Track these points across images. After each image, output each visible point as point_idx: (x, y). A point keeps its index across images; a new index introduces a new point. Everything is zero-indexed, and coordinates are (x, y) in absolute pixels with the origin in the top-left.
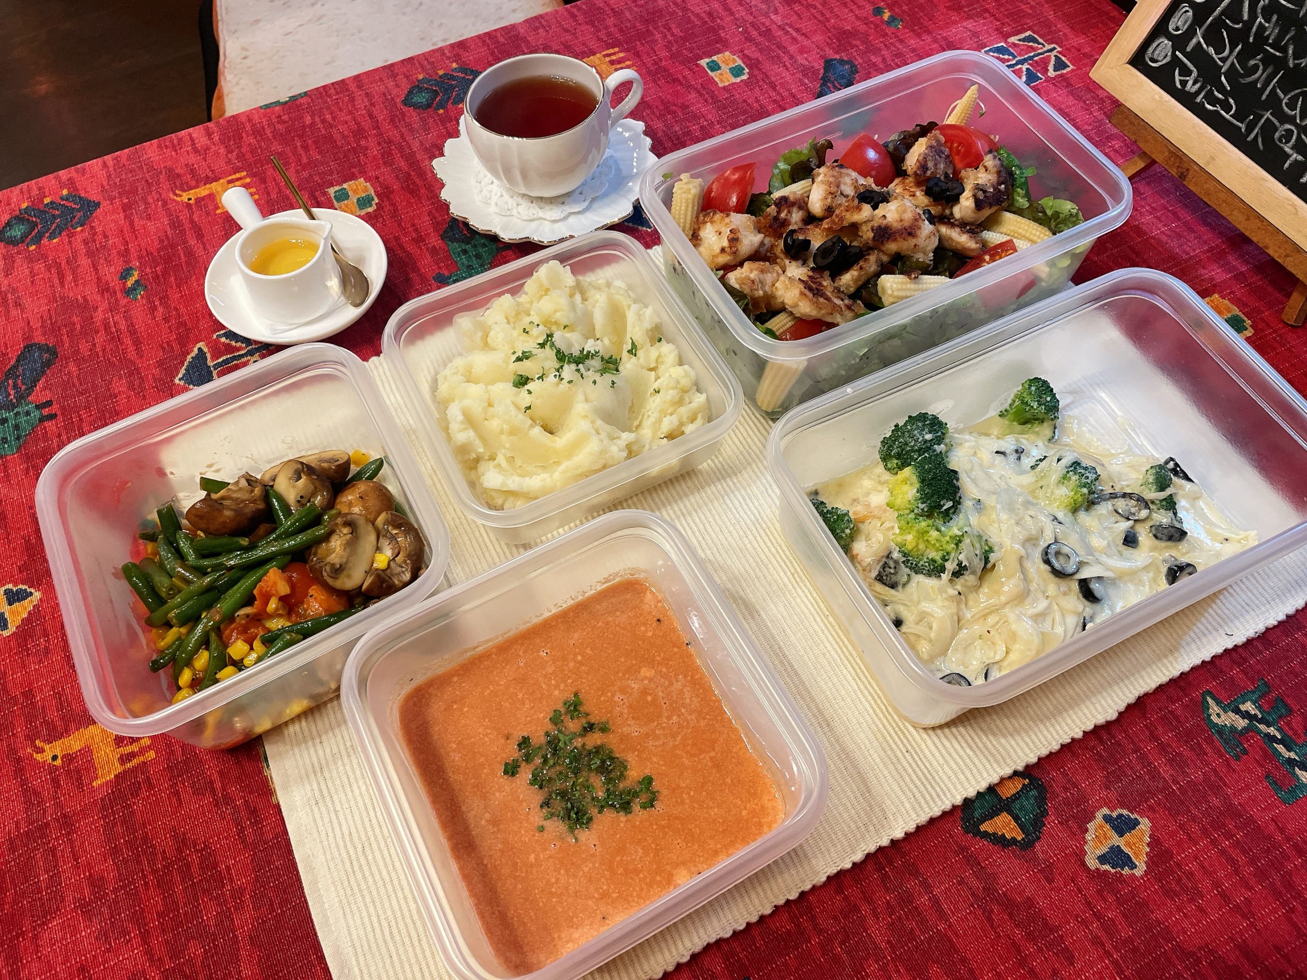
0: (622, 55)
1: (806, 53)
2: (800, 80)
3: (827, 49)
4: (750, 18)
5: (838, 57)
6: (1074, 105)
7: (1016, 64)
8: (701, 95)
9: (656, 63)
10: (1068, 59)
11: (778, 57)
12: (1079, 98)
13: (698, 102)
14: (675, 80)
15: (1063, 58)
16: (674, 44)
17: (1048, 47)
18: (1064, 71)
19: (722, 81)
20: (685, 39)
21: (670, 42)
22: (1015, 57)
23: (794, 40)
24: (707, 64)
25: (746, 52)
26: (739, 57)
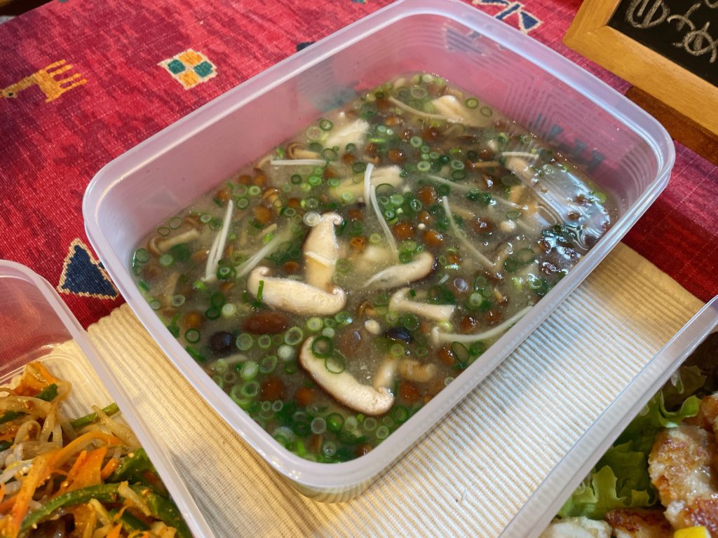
0: (69, 67)
1: (276, 40)
3: (297, 33)
4: (210, 9)
5: (308, 40)
8: (166, 103)
9: (109, 72)
10: (534, 14)
11: (247, 48)
13: (163, 112)
14: (134, 90)
15: (529, 14)
16: (130, 47)
18: (535, 27)
19: (187, 82)
20: (140, 40)
21: (124, 46)
23: (261, 27)
24: (169, 65)
25: (211, 46)
26: (203, 53)
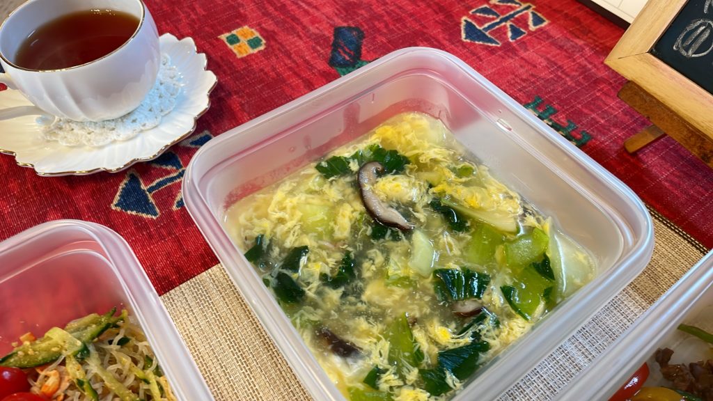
1: (318, 23)
2: (314, 48)
3: (336, 19)
5: (345, 25)
6: (558, 54)
7: (501, 22)
10: (543, 15)
11: (293, 28)
12: (561, 48)
15: (539, 14)
16: (197, 22)
17: (524, 6)
18: (543, 25)
19: (240, 52)
20: (207, 17)
21: (193, 20)
22: (498, 16)
23: (307, 12)
24: (227, 38)
25: (263, 25)
26: (256, 30)
